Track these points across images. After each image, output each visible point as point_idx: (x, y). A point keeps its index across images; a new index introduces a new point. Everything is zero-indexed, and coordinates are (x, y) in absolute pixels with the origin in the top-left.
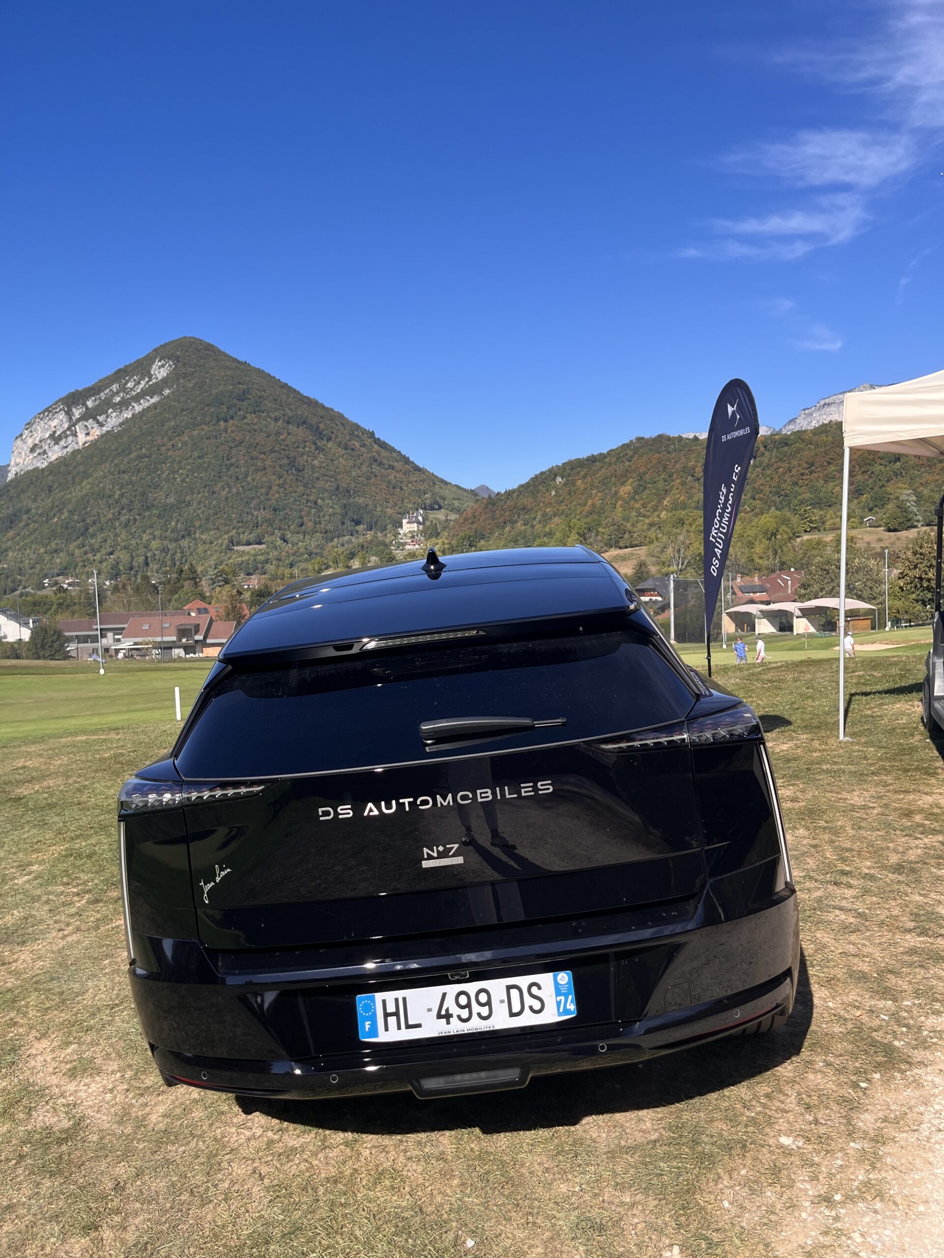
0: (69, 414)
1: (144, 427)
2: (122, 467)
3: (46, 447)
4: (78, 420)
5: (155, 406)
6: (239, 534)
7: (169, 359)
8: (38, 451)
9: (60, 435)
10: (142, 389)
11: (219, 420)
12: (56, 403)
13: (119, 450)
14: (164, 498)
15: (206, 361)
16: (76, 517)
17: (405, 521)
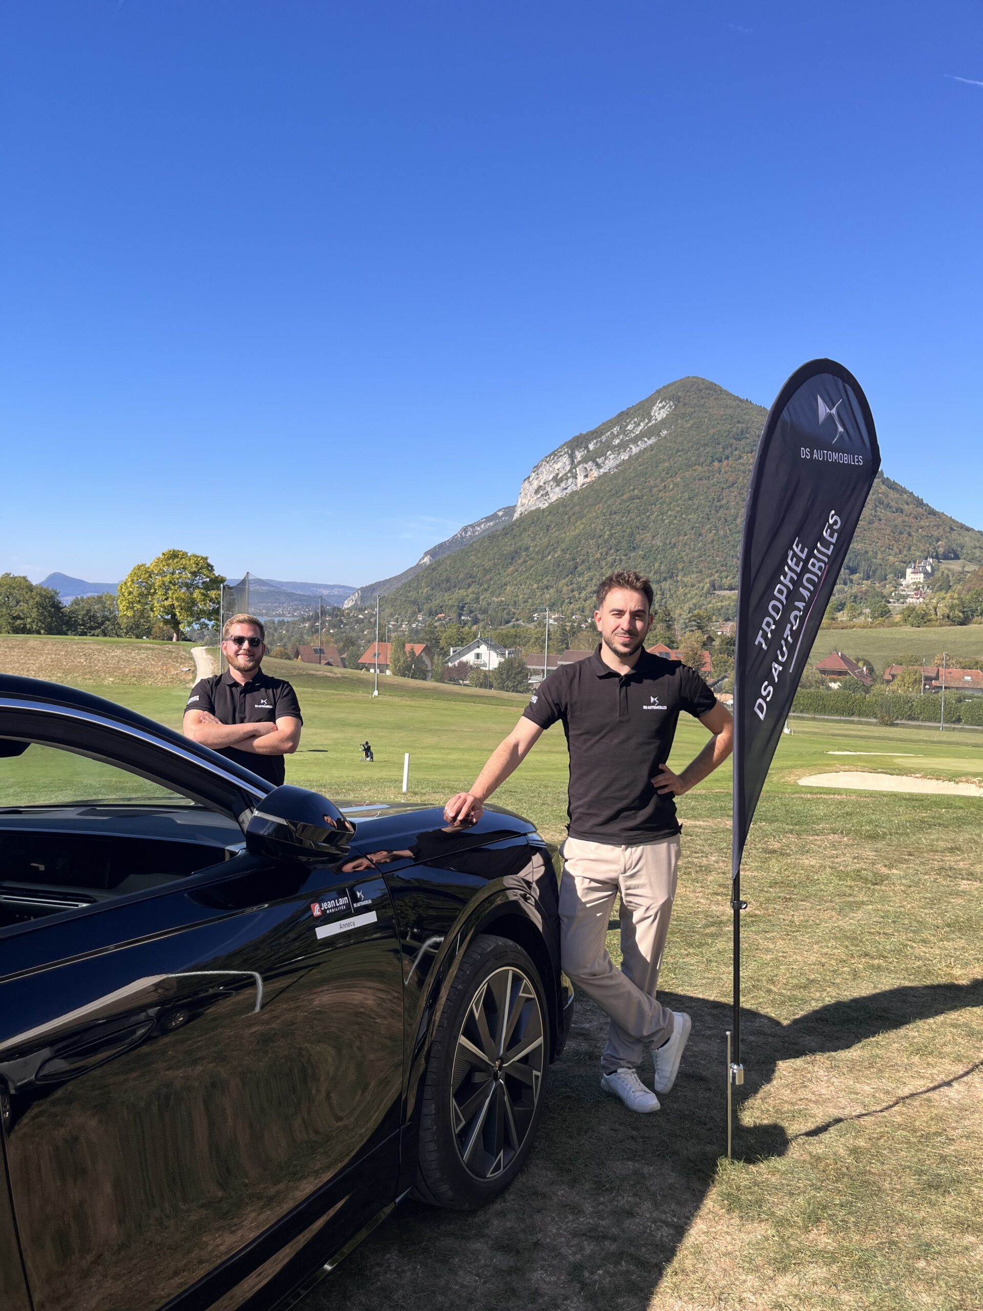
0: (572, 457)
1: (639, 468)
2: (614, 508)
3: (549, 489)
4: (579, 463)
5: (651, 447)
6: (721, 578)
7: (670, 400)
8: (542, 492)
9: (561, 477)
10: (641, 431)
11: (713, 461)
12: (561, 447)
13: (613, 492)
14: (650, 539)
15: (707, 400)
16: (568, 556)
17: (909, 571)
